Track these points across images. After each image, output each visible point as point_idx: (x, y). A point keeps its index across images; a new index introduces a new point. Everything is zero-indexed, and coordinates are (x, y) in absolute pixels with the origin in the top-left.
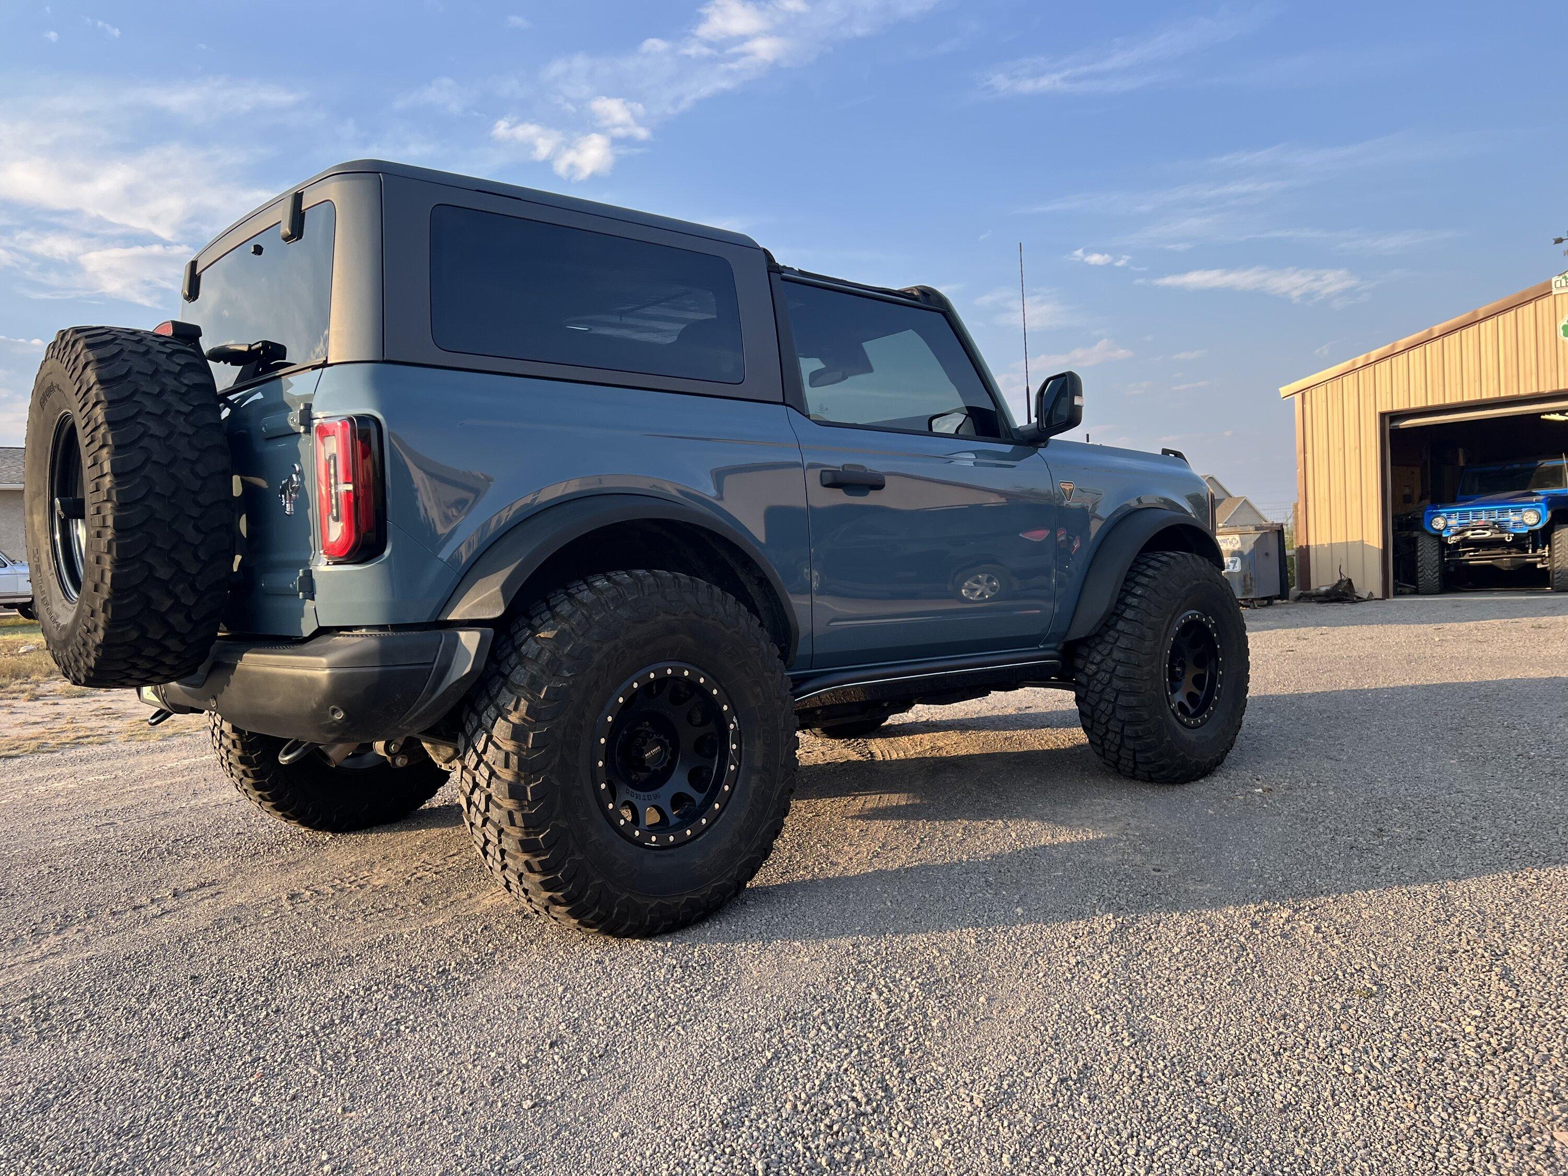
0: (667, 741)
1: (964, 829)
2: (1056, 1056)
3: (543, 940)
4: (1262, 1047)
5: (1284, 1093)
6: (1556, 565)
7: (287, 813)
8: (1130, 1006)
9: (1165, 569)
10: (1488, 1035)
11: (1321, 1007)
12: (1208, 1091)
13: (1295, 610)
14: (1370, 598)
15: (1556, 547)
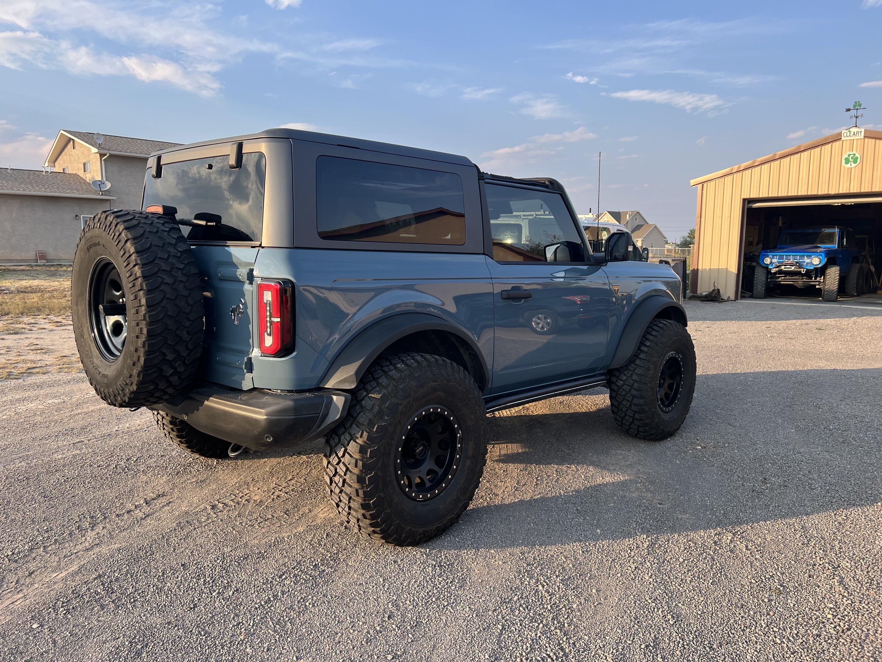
0: (427, 444)
1: (556, 471)
2: (639, 630)
3: (361, 545)
4: (735, 625)
5: (751, 655)
6: (826, 287)
7: (194, 450)
8: (667, 597)
9: (661, 331)
10: (839, 620)
11: (758, 600)
12: (716, 653)
13: (689, 306)
14: (728, 300)
15: (827, 277)
